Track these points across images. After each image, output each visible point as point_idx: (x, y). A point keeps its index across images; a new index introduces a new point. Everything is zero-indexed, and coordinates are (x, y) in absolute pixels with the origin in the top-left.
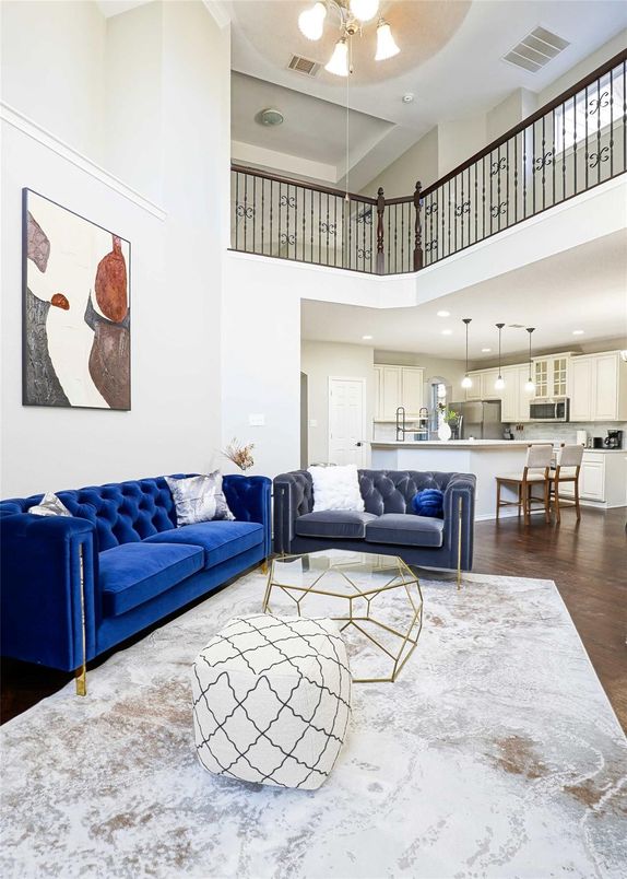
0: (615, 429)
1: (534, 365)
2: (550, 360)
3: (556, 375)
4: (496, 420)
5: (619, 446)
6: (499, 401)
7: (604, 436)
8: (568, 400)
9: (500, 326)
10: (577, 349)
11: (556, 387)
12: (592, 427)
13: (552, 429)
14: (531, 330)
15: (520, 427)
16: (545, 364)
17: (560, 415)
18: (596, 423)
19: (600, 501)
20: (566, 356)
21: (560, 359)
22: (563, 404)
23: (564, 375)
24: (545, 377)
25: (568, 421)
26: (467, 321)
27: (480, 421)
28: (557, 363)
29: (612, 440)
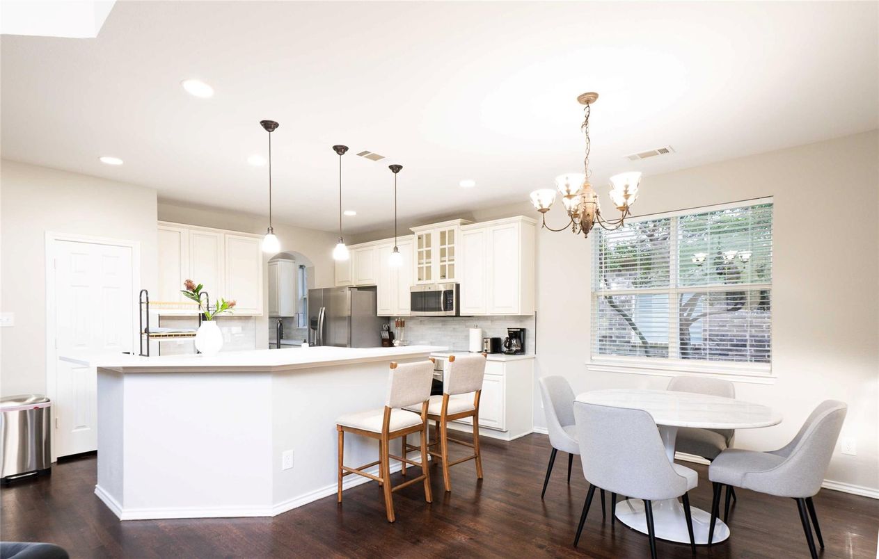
0: (516, 326)
1: (415, 237)
2: (435, 230)
3: (443, 253)
4: (370, 313)
5: (522, 350)
6: (374, 288)
7: (504, 336)
8: (458, 286)
9: (341, 150)
10: (468, 215)
11: (443, 268)
12: (489, 323)
13: (440, 325)
14: (396, 169)
15: (401, 323)
16: (428, 236)
17: (448, 306)
18: (491, 319)
19: (500, 431)
20: (454, 224)
21: (447, 229)
22: (451, 292)
23: (452, 251)
24: (429, 254)
25: (458, 315)
26: (269, 126)
27: (347, 313)
28: (443, 234)
29: (514, 342)
